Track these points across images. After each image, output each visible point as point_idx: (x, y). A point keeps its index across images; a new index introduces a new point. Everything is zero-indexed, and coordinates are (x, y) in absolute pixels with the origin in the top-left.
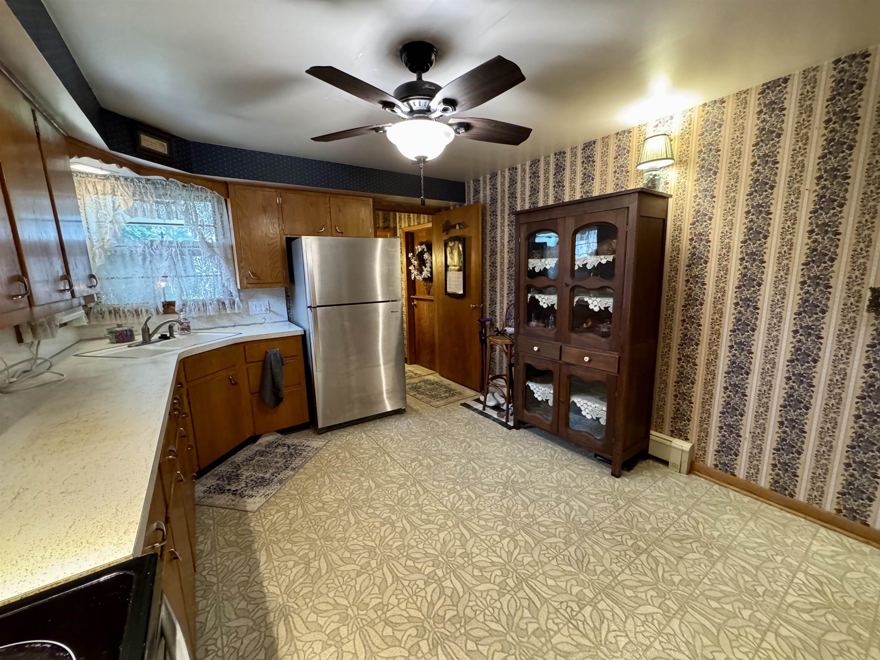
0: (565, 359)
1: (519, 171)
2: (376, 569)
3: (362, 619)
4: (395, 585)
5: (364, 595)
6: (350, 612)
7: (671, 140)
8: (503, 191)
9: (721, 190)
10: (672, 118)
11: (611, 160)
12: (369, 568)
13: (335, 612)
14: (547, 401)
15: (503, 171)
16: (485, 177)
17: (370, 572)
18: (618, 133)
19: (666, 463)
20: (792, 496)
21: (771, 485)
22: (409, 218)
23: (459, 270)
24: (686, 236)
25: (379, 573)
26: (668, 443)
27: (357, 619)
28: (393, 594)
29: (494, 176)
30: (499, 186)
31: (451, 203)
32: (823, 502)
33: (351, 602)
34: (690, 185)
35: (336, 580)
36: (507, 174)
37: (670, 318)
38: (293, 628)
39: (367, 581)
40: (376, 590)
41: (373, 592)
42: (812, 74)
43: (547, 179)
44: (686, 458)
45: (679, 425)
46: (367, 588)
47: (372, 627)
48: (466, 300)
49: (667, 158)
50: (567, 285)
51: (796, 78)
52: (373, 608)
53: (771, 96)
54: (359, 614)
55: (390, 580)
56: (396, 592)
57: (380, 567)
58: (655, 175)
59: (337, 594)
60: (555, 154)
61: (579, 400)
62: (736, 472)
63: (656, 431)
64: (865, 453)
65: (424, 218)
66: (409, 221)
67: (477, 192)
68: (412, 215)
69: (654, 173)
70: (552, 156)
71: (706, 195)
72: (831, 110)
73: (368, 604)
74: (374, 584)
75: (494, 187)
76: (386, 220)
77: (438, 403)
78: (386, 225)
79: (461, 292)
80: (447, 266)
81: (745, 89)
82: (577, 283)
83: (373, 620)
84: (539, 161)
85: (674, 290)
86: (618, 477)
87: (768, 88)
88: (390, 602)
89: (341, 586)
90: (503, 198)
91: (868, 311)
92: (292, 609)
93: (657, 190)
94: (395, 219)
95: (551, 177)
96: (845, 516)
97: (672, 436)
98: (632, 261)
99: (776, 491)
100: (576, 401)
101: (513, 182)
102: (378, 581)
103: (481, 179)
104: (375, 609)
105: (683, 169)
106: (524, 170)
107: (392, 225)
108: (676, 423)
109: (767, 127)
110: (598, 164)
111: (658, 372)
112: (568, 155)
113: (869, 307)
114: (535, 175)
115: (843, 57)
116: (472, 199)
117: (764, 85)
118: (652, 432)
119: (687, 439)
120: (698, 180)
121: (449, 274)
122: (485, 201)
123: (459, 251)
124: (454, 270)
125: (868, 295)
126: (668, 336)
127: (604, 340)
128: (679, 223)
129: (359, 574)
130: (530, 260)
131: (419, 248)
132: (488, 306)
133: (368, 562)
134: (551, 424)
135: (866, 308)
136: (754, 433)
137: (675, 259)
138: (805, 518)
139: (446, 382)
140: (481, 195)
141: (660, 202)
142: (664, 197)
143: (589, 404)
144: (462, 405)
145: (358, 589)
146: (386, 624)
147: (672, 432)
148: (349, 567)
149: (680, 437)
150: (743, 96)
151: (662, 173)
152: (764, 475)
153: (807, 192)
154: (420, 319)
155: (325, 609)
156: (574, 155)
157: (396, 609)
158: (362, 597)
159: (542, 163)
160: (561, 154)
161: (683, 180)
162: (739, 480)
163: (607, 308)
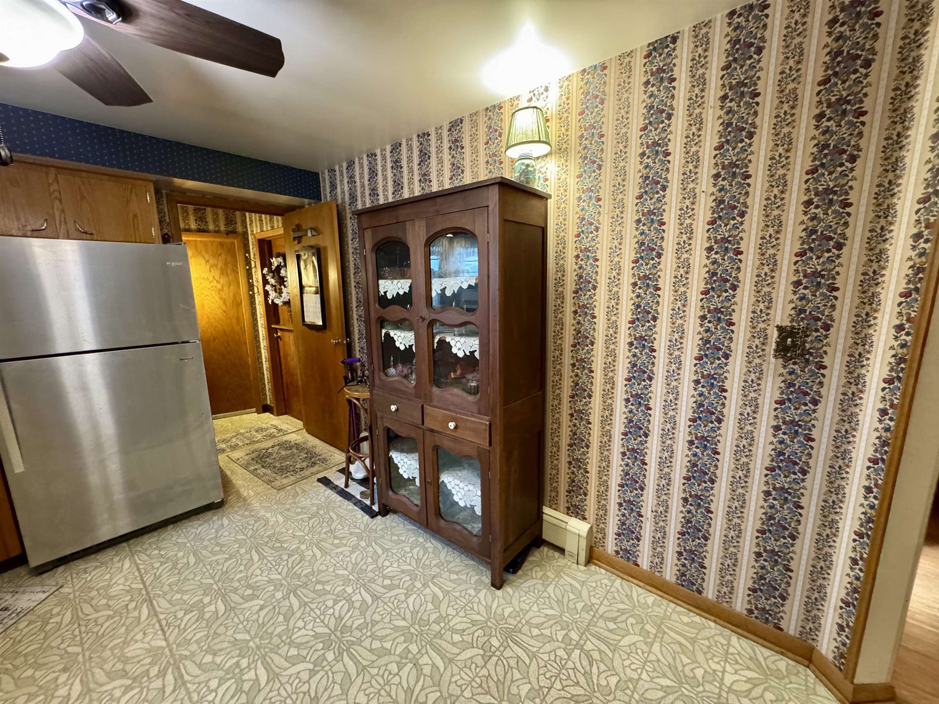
0: (429, 424)
1: (379, 157)
7: (547, 121)
8: (363, 186)
9: (607, 191)
10: (547, 90)
11: (482, 146)
14: (414, 478)
15: (361, 159)
16: (341, 167)
18: (487, 109)
19: (562, 550)
20: (700, 592)
21: (677, 579)
22: (261, 220)
23: (316, 293)
24: (570, 253)
26: (563, 525)
29: (351, 164)
30: (357, 178)
31: (306, 201)
32: (734, 600)
34: (572, 183)
36: (365, 162)
37: (558, 360)
42: (704, 31)
43: (411, 170)
44: (583, 544)
45: (575, 501)
48: (328, 333)
49: (539, 142)
50: (423, 319)
51: (686, 35)
53: (659, 62)
58: (528, 166)
60: (418, 136)
61: (450, 479)
62: (639, 562)
63: (551, 507)
64: (776, 540)
65: (278, 221)
66: (261, 225)
67: (333, 187)
68: (263, 216)
69: (527, 162)
70: (415, 137)
71: (590, 197)
72: (726, 83)
75: (351, 178)
76: (230, 221)
77: (285, 481)
78: (230, 229)
79: (321, 323)
80: (302, 287)
81: (629, 50)
82: (433, 316)
84: (400, 145)
85: (561, 323)
86: (499, 588)
87: (655, 49)
90: (363, 194)
91: (775, 356)
93: (531, 185)
94: (244, 221)
95: (416, 167)
96: (756, 617)
97: (568, 514)
98: (497, 286)
99: (683, 586)
100: (446, 481)
101: (373, 173)
103: (337, 168)
105: (563, 161)
106: (384, 158)
107: (240, 229)
108: (571, 497)
109: (655, 105)
110: (467, 150)
111: (548, 432)
112: (433, 137)
113: (776, 351)
114: (397, 164)
115: (738, 8)
116: (328, 195)
117: (649, 44)
118: (546, 510)
119: (584, 519)
120: (580, 176)
121: (305, 296)
122: (343, 198)
123: (314, 266)
124: (310, 292)
125: (774, 335)
126: (558, 385)
127: (471, 398)
128: (562, 234)
130: (381, 282)
131: (275, 262)
132: (357, 341)
134: (419, 512)
135: (772, 352)
136: (656, 512)
137: (560, 282)
138: (715, 622)
139: (313, 441)
140: (339, 190)
141: (536, 203)
142: (543, 198)
143: (462, 485)
144: (319, 480)
147: (568, 508)
149: (577, 515)
150: (627, 60)
151: (538, 165)
152: (669, 565)
153: (703, 195)
154: (286, 356)
156: (440, 138)
159: (404, 147)
160: (424, 136)
161: (564, 176)
162: (643, 572)
163: (472, 353)
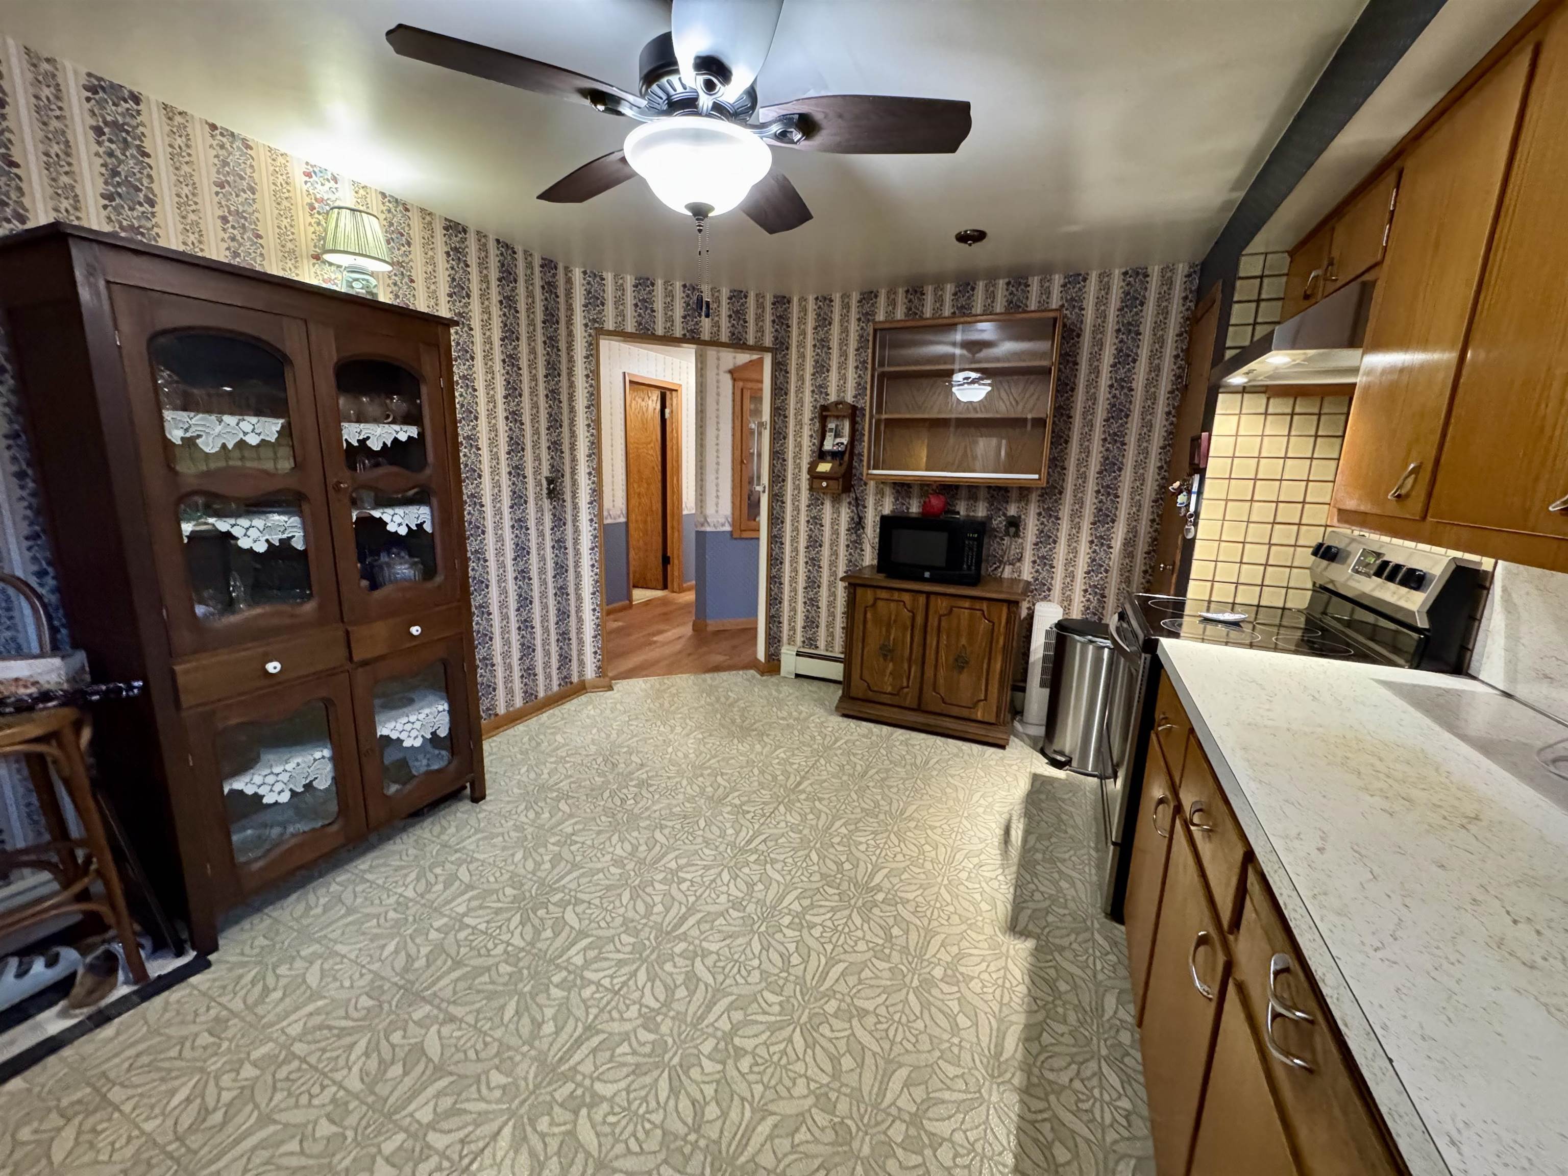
2: (838, 996)
3: (910, 964)
4: (842, 957)
5: (884, 982)
6: (916, 983)
11: (205, 183)
12: (844, 1006)
13: (931, 999)
17: (848, 999)
18: (214, 126)
20: (537, 697)
25: (841, 987)
27: (915, 969)
28: (855, 952)
33: (905, 991)
35: (898, 1039)
38: (994, 1033)
39: (863, 994)
40: (866, 973)
41: (870, 975)
42: (484, 240)
46: (872, 986)
47: (907, 948)
51: (473, 234)
52: (889, 961)
53: (455, 241)
54: (909, 970)
55: (841, 967)
56: (850, 950)
57: (831, 993)
59: (913, 1018)
64: (563, 624)
72: (501, 291)
73: (890, 969)
74: (860, 982)
83: (901, 952)
87: (451, 227)
88: (865, 948)
89: (899, 1022)
91: (547, 498)
92: (985, 1060)
102: (852, 980)
104: (888, 959)
109: (457, 278)
110: (163, 169)
113: (547, 494)
117: (446, 220)
125: (545, 483)
129: (863, 1013)
133: (835, 1015)
145: (885, 996)
146: (891, 937)
148: (866, 1039)
150: (428, 218)
153: (498, 373)
155: (941, 1016)
157: (868, 938)
158: (889, 983)
163: (420, 526)
